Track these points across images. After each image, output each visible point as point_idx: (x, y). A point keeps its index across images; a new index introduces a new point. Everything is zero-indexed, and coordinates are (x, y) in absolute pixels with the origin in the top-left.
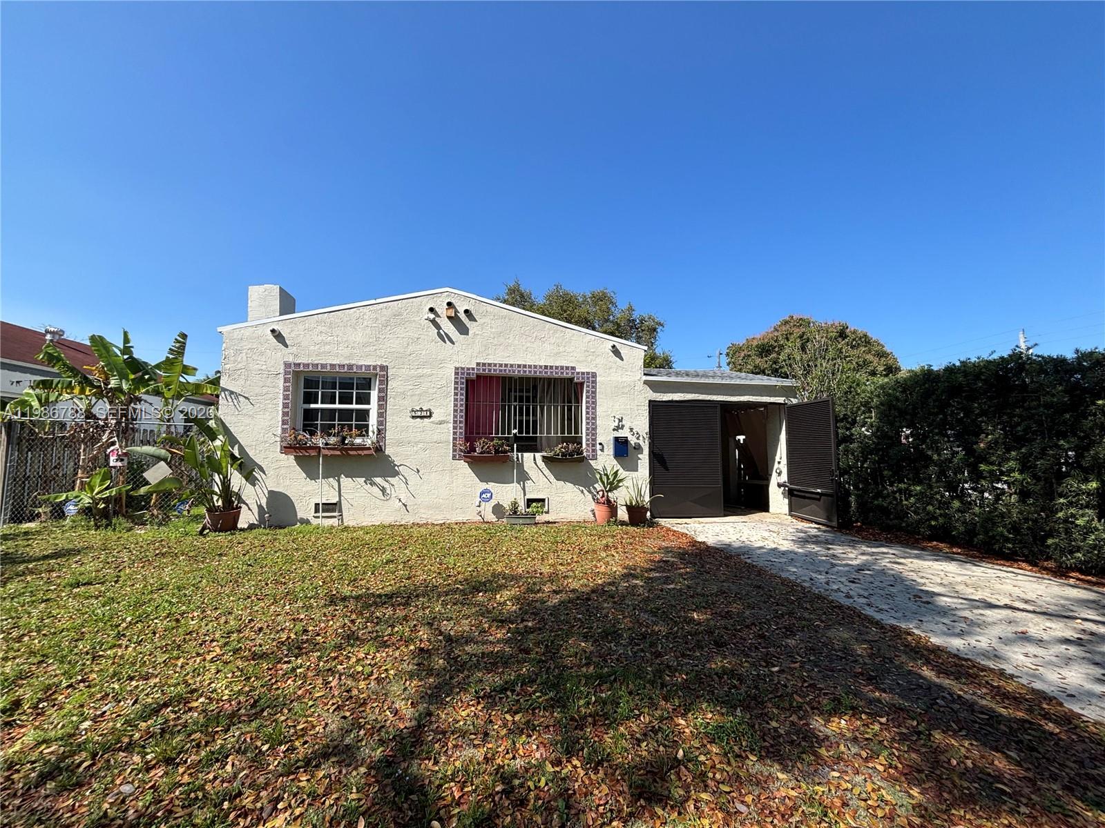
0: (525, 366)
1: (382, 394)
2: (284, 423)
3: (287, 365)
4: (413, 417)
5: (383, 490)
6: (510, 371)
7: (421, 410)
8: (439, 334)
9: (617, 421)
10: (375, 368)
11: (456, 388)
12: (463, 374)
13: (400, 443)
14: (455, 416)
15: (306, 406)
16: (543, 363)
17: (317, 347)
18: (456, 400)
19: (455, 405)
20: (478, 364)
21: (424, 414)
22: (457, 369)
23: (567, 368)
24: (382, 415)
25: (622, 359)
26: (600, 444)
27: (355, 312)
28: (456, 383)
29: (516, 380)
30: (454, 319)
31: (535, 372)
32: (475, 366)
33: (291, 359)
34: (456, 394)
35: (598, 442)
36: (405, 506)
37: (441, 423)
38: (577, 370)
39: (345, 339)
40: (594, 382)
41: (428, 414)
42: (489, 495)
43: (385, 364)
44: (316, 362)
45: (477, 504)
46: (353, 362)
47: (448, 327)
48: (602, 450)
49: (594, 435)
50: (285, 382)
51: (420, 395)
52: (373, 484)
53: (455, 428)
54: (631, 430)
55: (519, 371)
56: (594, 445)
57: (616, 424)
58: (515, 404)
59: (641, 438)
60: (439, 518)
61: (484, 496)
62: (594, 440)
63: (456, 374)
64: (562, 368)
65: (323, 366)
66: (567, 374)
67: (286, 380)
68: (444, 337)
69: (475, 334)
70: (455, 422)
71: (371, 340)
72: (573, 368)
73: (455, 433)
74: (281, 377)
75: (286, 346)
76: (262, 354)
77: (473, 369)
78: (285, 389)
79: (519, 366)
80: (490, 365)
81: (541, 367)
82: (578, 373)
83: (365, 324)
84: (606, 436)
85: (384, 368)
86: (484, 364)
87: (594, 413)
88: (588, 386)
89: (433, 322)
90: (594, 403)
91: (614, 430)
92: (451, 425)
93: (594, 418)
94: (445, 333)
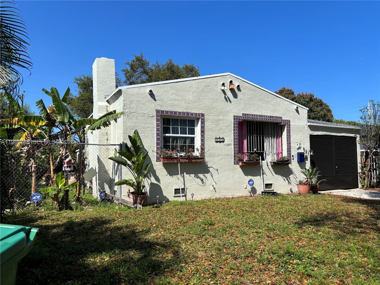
0: (262, 116)
1: (203, 129)
2: (157, 144)
3: (158, 111)
4: (217, 142)
5: (202, 180)
6: (256, 118)
7: (220, 138)
8: (225, 98)
9: (299, 145)
10: (199, 114)
11: (234, 127)
12: (237, 119)
13: (211, 156)
14: (234, 142)
15: (164, 135)
16: (269, 115)
17: (171, 102)
18: (234, 133)
19: (234, 136)
20: (243, 114)
21: (221, 140)
22: (234, 116)
23: (279, 117)
24: (203, 140)
25: (299, 114)
26: (293, 156)
27: (188, 83)
28: (234, 124)
29: (255, 123)
30: (232, 90)
31: (266, 119)
32: (242, 115)
33: (159, 108)
34: (234, 130)
35: (292, 155)
36: (215, 189)
37: (229, 145)
38: (283, 119)
39: (184, 98)
40: (290, 125)
41: (223, 141)
42: (252, 182)
43: (203, 113)
44: (171, 110)
45: (245, 187)
46: (189, 111)
47: (229, 94)
48: (293, 159)
49: (290, 151)
50: (157, 121)
51: (219, 130)
52: (198, 177)
53: (234, 148)
54: (304, 149)
55: (260, 119)
56: (290, 157)
57: (298, 146)
58: (255, 135)
59: (307, 153)
60: (230, 195)
61: (250, 183)
62: (290, 154)
63: (234, 119)
64: (277, 117)
65: (175, 113)
66: (279, 120)
67: (157, 120)
68: (227, 99)
69: (241, 99)
70: (234, 145)
71: (196, 100)
72: (281, 118)
73: (235, 150)
74: (155, 117)
75: (155, 100)
76: (144, 104)
77: (241, 117)
78: (158, 125)
79: (260, 116)
80: (248, 115)
81: (269, 116)
82: (283, 120)
83: (194, 90)
84: (294, 153)
85: (203, 115)
86: (246, 114)
87: (290, 141)
88: (287, 127)
89: (223, 91)
90: (290, 135)
91: (298, 149)
92: (233, 146)
93: (290, 143)
94: (228, 97)
